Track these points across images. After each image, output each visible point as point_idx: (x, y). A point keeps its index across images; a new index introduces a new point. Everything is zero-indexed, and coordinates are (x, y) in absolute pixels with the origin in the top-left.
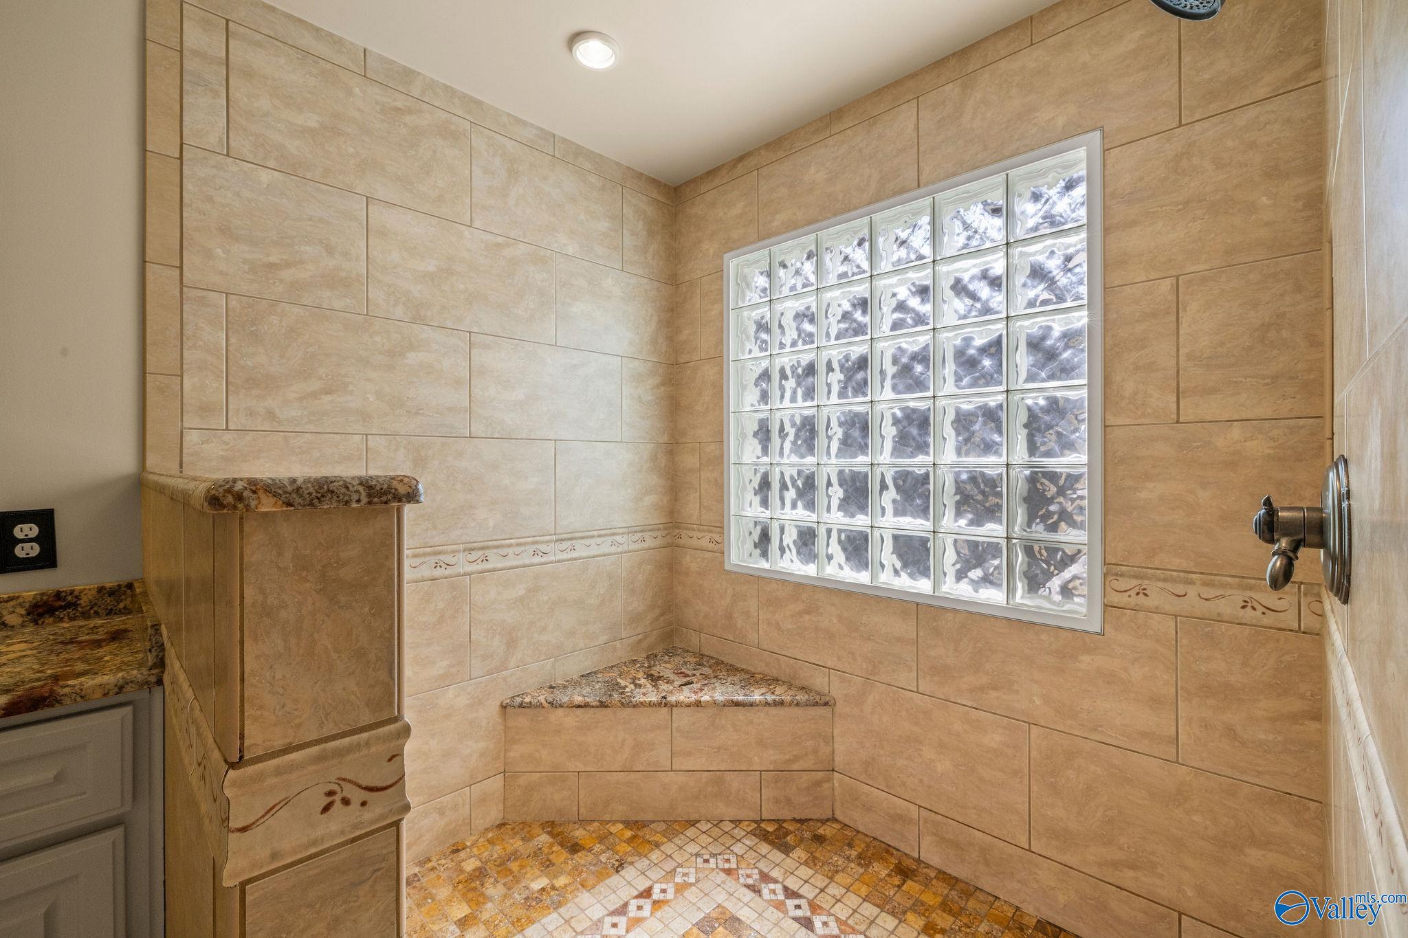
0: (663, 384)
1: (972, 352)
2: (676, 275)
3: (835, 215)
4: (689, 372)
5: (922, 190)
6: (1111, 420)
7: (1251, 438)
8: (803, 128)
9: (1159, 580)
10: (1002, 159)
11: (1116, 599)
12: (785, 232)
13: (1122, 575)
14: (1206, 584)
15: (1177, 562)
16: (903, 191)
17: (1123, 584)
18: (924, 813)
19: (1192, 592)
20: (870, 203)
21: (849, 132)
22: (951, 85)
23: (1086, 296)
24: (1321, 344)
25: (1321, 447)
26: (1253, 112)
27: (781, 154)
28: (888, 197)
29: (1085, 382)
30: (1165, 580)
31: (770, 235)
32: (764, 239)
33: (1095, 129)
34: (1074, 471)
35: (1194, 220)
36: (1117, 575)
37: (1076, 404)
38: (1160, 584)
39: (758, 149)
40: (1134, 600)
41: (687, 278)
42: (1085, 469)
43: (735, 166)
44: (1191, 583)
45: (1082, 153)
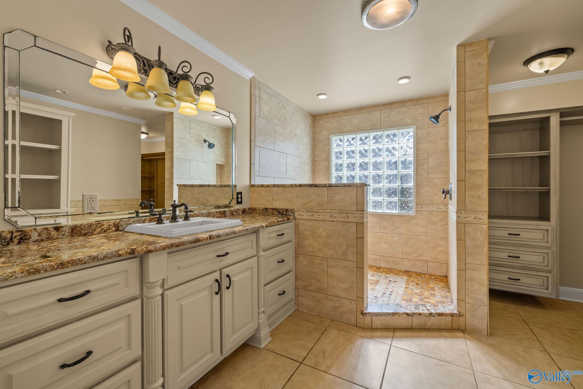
0: (312, 166)
1: (391, 163)
2: (314, 138)
3: (361, 131)
4: (318, 163)
5: (381, 130)
6: (417, 178)
7: (438, 181)
8: (353, 110)
9: (425, 205)
10: (398, 127)
11: (418, 209)
12: (348, 133)
13: (419, 205)
14: (432, 205)
15: (427, 202)
16: (377, 129)
17: (419, 207)
18: (381, 257)
19: (430, 207)
20: (370, 130)
21: (365, 114)
22: (388, 110)
23: (413, 154)
24: (448, 167)
25: (448, 182)
26: (439, 128)
27: (346, 114)
28: (374, 130)
29: (413, 170)
30: (426, 205)
31: (344, 133)
32: (341, 133)
33: (415, 125)
34: (411, 187)
35: (430, 144)
36: (418, 205)
37: (411, 175)
38: (425, 206)
39: (340, 112)
40: (421, 209)
41: (318, 139)
42: (413, 186)
43: (333, 114)
44: (429, 205)
45: (412, 130)
